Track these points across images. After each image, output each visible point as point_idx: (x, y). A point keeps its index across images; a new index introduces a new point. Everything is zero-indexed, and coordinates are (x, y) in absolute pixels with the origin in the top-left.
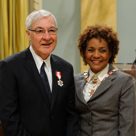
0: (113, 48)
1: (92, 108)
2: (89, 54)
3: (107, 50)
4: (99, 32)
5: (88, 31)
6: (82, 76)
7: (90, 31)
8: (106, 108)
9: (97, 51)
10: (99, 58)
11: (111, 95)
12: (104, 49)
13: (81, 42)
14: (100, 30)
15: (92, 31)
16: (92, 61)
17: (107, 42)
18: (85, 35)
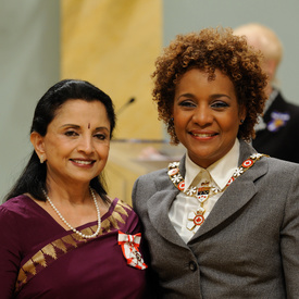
0: (248, 94)
1: (203, 258)
2: (183, 115)
3: (233, 102)
4: (209, 53)
5: (178, 51)
6: (164, 178)
7: (184, 48)
8: (243, 258)
9: (203, 106)
10: (208, 124)
11: (256, 221)
12: (223, 99)
13: (159, 79)
14: (210, 46)
15: (188, 50)
16: (191, 133)
17: (232, 79)
18: (171, 61)
